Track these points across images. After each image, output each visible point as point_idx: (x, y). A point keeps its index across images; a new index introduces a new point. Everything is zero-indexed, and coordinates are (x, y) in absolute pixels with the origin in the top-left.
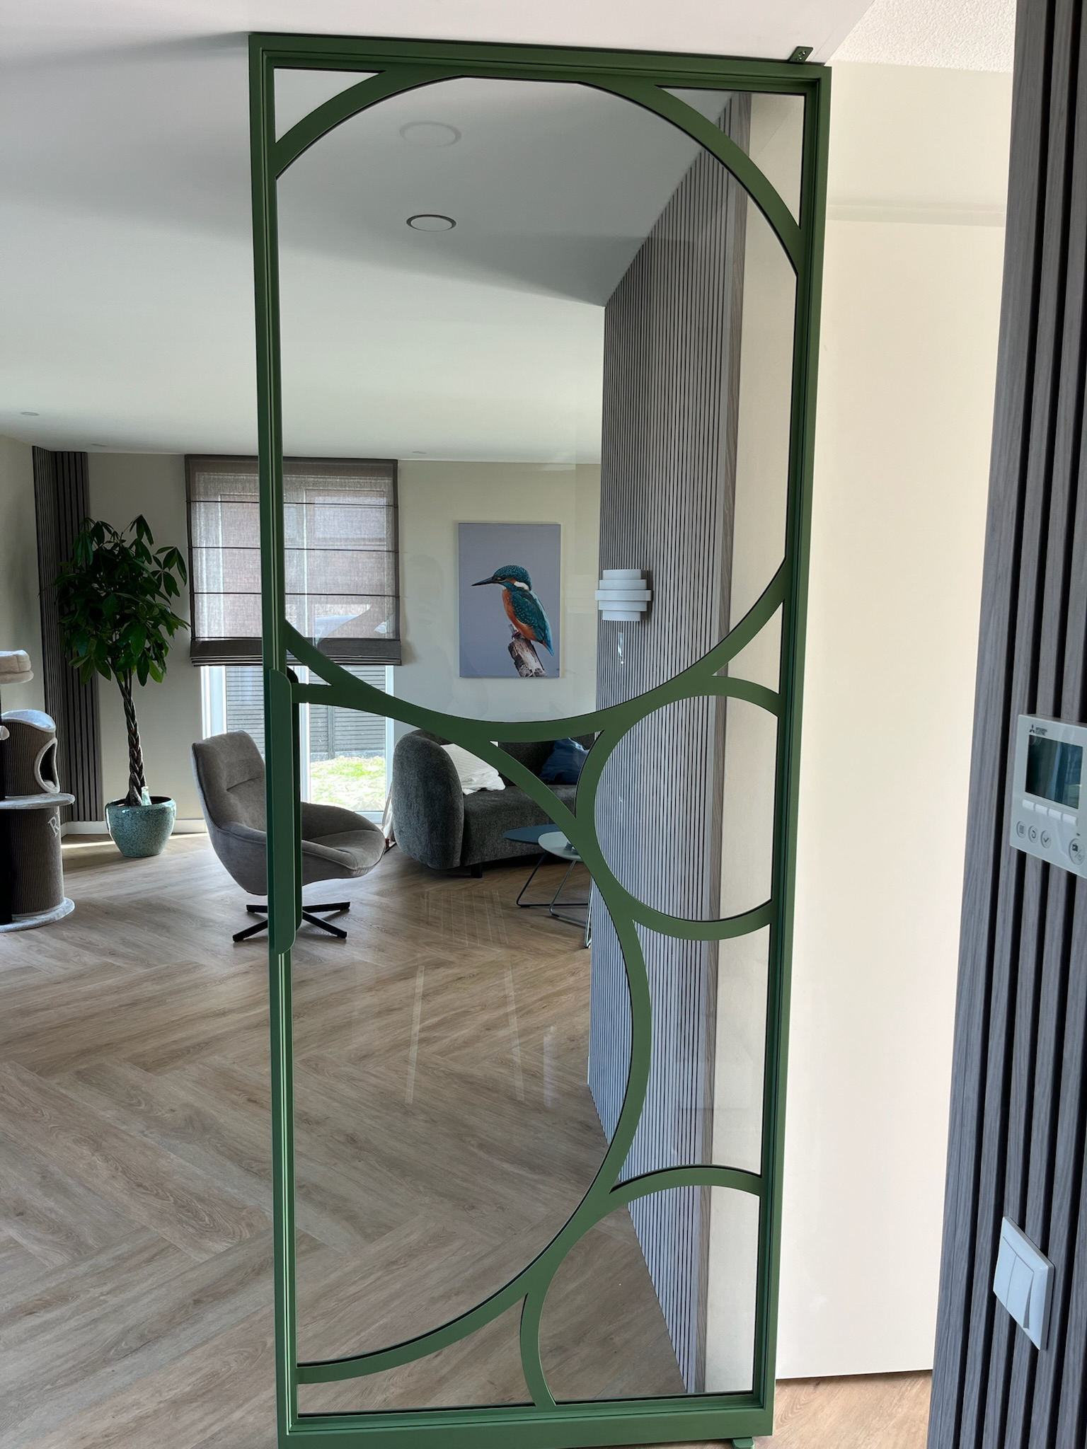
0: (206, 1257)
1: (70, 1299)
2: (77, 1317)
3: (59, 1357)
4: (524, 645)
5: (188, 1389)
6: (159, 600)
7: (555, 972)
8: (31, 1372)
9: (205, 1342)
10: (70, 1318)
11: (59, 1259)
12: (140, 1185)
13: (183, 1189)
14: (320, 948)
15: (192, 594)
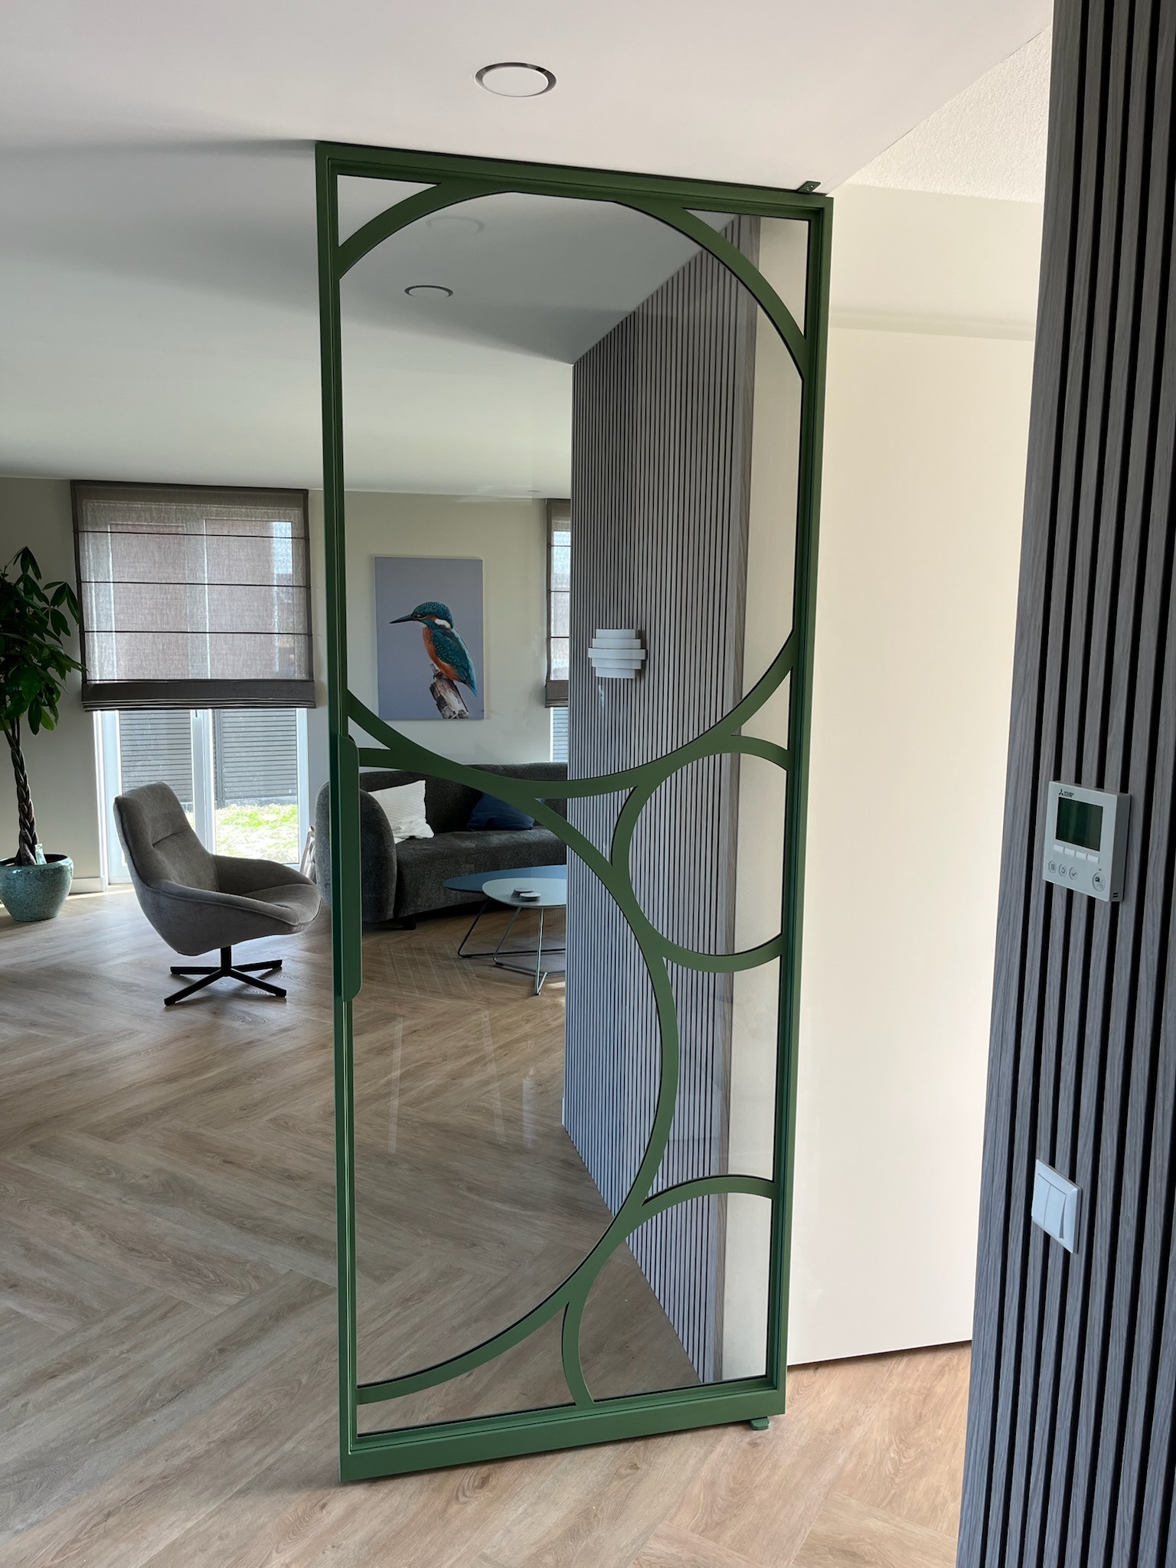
0: (221, 1310)
1: (90, 1360)
2: (103, 1376)
3: (95, 1413)
4: (446, 685)
5: (235, 1428)
6: (49, 640)
7: (510, 1020)
8: (70, 1429)
9: (241, 1385)
10: (95, 1378)
11: (67, 1325)
12: (133, 1250)
13: (179, 1250)
14: (261, 1008)
15: (83, 633)
